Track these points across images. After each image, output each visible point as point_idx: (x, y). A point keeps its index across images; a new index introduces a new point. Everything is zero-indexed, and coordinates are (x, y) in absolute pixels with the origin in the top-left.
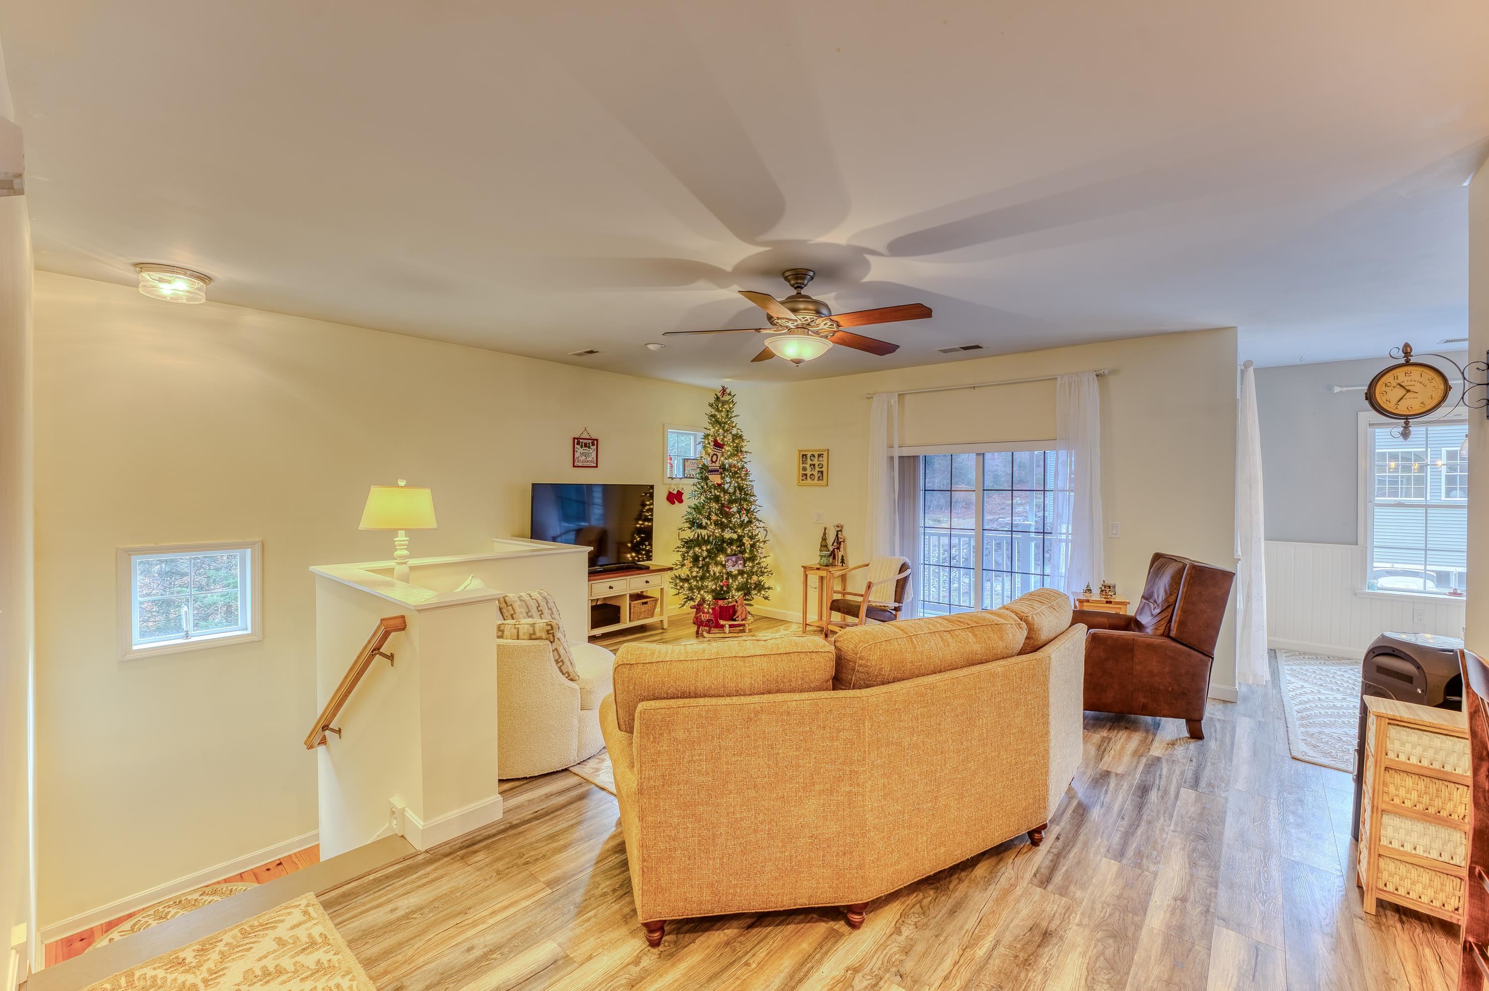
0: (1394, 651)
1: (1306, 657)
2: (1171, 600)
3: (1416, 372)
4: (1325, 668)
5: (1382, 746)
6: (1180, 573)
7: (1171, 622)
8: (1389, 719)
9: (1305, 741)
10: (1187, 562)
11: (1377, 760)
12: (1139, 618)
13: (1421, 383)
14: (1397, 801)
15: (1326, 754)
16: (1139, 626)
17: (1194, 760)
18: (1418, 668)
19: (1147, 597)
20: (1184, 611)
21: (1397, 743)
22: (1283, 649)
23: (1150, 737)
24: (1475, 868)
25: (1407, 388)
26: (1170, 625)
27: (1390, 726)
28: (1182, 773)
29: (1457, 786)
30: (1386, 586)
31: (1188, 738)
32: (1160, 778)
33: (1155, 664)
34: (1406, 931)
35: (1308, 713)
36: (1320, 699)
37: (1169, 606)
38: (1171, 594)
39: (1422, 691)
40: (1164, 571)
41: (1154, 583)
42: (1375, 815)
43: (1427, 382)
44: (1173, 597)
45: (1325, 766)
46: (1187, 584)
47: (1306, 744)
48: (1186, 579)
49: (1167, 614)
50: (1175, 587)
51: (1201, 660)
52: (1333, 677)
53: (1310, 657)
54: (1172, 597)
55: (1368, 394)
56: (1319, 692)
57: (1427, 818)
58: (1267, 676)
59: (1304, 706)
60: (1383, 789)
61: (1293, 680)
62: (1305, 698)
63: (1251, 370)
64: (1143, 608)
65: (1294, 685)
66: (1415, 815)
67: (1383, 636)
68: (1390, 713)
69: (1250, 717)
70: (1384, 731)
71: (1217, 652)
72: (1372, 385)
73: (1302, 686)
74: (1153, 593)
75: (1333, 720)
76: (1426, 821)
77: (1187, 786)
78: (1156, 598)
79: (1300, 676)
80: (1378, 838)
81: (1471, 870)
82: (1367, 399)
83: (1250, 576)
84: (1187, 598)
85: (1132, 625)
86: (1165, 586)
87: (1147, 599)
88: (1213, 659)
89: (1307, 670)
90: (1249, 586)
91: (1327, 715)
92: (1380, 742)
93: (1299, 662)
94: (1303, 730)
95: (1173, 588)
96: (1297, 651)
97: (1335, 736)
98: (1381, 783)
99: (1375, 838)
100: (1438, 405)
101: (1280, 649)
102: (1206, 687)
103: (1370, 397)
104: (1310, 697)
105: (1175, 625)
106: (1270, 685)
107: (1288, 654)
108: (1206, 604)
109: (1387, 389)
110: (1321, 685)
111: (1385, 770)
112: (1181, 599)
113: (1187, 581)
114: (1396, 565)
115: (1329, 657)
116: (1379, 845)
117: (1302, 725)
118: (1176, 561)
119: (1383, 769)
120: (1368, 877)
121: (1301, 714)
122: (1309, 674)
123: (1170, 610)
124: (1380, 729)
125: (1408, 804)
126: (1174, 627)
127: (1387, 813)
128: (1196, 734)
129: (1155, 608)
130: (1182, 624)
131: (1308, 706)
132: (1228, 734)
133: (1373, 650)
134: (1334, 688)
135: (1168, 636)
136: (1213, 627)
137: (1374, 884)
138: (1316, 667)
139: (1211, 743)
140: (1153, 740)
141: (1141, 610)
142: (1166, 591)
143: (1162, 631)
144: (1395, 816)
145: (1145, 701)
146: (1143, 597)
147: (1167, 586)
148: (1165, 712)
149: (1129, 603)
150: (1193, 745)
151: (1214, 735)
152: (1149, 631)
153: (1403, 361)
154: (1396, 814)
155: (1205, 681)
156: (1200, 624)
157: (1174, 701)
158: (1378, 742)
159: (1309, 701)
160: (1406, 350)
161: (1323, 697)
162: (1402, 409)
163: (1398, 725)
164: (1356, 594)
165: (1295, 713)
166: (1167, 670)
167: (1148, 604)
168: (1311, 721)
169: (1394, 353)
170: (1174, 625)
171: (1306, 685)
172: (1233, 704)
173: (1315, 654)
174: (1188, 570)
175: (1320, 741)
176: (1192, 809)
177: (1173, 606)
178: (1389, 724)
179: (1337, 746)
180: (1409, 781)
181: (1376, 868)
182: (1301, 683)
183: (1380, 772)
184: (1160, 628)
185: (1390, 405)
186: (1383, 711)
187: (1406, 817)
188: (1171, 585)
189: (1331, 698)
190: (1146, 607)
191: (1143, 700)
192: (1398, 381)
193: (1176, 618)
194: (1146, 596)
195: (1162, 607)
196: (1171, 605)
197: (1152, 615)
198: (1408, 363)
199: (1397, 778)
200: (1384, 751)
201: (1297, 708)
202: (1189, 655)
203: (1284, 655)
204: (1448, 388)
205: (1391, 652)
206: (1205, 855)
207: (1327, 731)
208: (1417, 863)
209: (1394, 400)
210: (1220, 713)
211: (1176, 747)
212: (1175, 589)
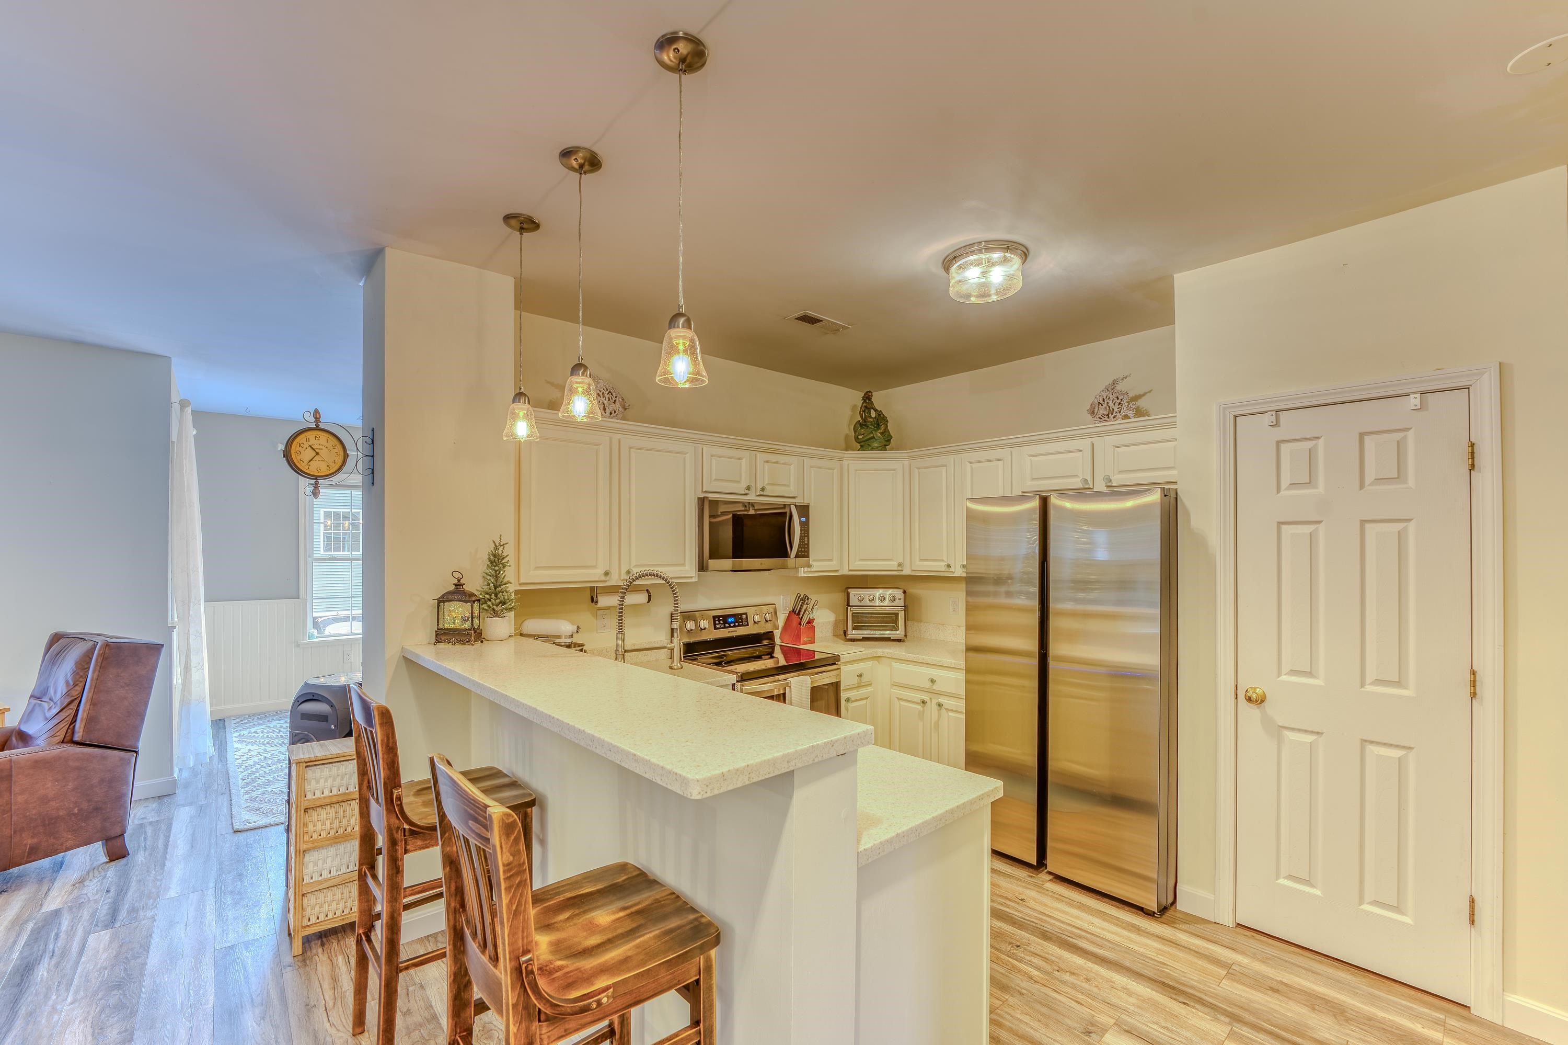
0: (313, 696)
1: (256, 718)
2: (75, 693)
3: (323, 436)
4: (272, 725)
5: (301, 791)
6: (88, 656)
7: (75, 721)
8: (306, 762)
9: (248, 809)
10: (100, 640)
11: (297, 805)
12: (24, 728)
13: (327, 448)
14: (315, 836)
15: (267, 813)
16: (24, 738)
17: (112, 890)
18: (332, 706)
19: (38, 696)
20: (94, 703)
21: (313, 782)
22: (233, 716)
23: (45, 888)
24: (362, 869)
25: (317, 451)
26: (74, 726)
27: (307, 769)
28: (93, 915)
29: (349, 802)
30: (333, 632)
31: (107, 862)
32: (56, 939)
33: (49, 785)
34: (325, 952)
35: (253, 777)
36: (265, 758)
37: (73, 701)
38: (75, 685)
39: (335, 726)
40: (65, 656)
41: (49, 675)
42: (298, 859)
43: (331, 448)
44: (79, 689)
45: (266, 827)
46: (98, 668)
47: (248, 811)
48: (97, 661)
49: (70, 712)
50: (81, 674)
51: (122, 759)
52: (280, 731)
53: (259, 717)
54: (77, 688)
55: (285, 451)
56: (265, 751)
57: (337, 841)
58: (211, 751)
59: (249, 771)
60: (303, 831)
61: (240, 746)
62: (251, 762)
63: (189, 410)
64: (32, 711)
65: (241, 751)
66: (329, 842)
67: (306, 684)
68: (307, 756)
69: (191, 804)
70: (302, 775)
71: (143, 745)
72: (289, 443)
73: (250, 750)
74: (48, 688)
75: (276, 775)
76: (337, 843)
77: (99, 929)
78: (53, 695)
79: (248, 740)
80: (301, 880)
81: (360, 870)
82: (284, 457)
83: (188, 644)
84: (96, 688)
85: (14, 739)
86: (66, 675)
87: (39, 698)
88: (137, 752)
89: (255, 732)
90: (188, 657)
91: (271, 772)
92: (300, 786)
93: (247, 725)
94: (247, 796)
95: (78, 677)
96: (247, 715)
97: (277, 791)
98: (302, 824)
99: (299, 880)
100: (340, 469)
101: (230, 717)
102: (128, 790)
103: (287, 454)
104: (256, 759)
105: (81, 723)
106: (216, 760)
107: (237, 720)
108: (127, 688)
109: (300, 449)
110: (268, 743)
111: (305, 812)
112: (90, 688)
113: (99, 664)
114: (340, 613)
115: (277, 713)
116: (302, 885)
117: (246, 792)
118: (85, 640)
119: (303, 811)
120: (294, 921)
121: (246, 781)
122: (257, 735)
123: (74, 706)
124: (299, 775)
125: (324, 834)
126: (80, 728)
127: (308, 852)
128: (117, 853)
129: (50, 709)
130: (91, 721)
131: (254, 769)
132: (162, 836)
133: (298, 700)
134: (280, 742)
135: (73, 742)
136: (137, 714)
137: (300, 924)
138: (264, 726)
139: (139, 858)
140: (49, 889)
141: (28, 716)
142: (67, 682)
143: (62, 736)
144: (314, 851)
145: (35, 840)
146: (32, 696)
147: (69, 675)
148: (68, 844)
149: (9, 710)
150: (113, 870)
151: (143, 844)
152: (41, 742)
153: (314, 425)
154: (314, 848)
155: (127, 783)
156: (119, 714)
157: (83, 825)
158: (298, 788)
159: (256, 763)
160: (316, 415)
161: (268, 755)
162: (312, 470)
163: (315, 765)
164: (298, 646)
165: (241, 781)
166: (70, 786)
167: (40, 705)
168: (255, 784)
169: (307, 416)
170: (79, 725)
171: (253, 748)
172: (171, 796)
173: (264, 713)
174: (100, 650)
175: (263, 802)
176: (104, 957)
177: (77, 702)
178: (307, 767)
179: (278, 801)
180: (323, 813)
181: (301, 909)
182: (249, 747)
183: (300, 816)
184: (58, 734)
185: (303, 465)
186: (302, 757)
187: (322, 847)
188: (75, 673)
189: (276, 753)
190: (37, 709)
191: (30, 842)
192: (310, 444)
193: (83, 715)
194: (36, 694)
195: (62, 704)
196: (76, 699)
197: (46, 718)
198: (317, 428)
199: (314, 814)
200: (303, 794)
201: (241, 776)
202: (104, 758)
203: (234, 722)
204: (346, 456)
205: (312, 697)
206: (119, 1007)
207: (269, 789)
208: (332, 885)
209: (306, 460)
210: (153, 814)
211: (86, 883)
212: (81, 677)
